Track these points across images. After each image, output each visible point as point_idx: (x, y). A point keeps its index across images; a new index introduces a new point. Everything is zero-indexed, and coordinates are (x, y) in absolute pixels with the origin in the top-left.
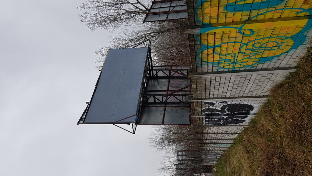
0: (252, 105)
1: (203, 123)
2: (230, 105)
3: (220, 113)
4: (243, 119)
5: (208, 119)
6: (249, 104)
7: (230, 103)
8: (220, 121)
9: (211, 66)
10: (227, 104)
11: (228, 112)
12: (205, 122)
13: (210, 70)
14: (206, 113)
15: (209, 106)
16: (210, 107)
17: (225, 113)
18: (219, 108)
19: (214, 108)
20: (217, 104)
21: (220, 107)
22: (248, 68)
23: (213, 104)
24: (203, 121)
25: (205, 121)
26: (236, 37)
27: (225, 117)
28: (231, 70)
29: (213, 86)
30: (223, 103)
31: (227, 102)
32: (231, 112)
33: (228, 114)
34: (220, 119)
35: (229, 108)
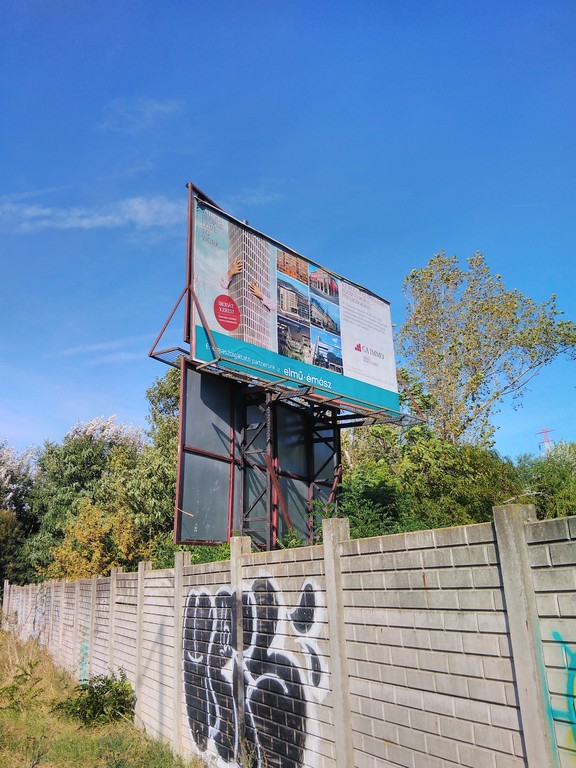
1: (197, 588)
2: (299, 693)
3: (250, 652)
4: (211, 743)
5: (219, 607)
7: (310, 692)
8: (203, 650)
11: (252, 683)
12: (198, 594)
14: (251, 596)
15: (288, 607)
16: (282, 613)
17: (248, 674)
18: (277, 646)
19: (281, 627)
21: (288, 656)
25: (204, 596)
27: (227, 672)
30: (309, 665)
31: (316, 680)
32: (255, 697)
33: (246, 683)
34: (216, 650)
35: (277, 688)
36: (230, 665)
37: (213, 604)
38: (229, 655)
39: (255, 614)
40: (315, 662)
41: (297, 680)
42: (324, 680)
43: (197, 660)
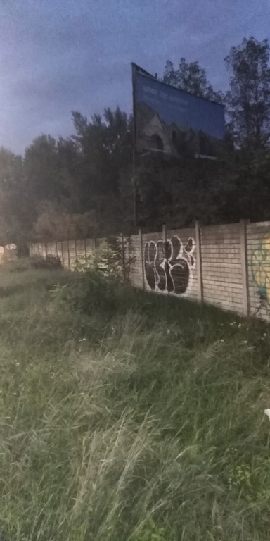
0: (187, 292)
1: (149, 241)
2: (187, 268)
3: (170, 259)
4: (157, 287)
5: (158, 246)
6: (189, 288)
7: (190, 268)
8: (152, 260)
9: (257, 242)
10: (188, 264)
12: (149, 243)
13: (249, 242)
14: (171, 243)
15: (184, 245)
16: (182, 247)
17: (170, 265)
19: (181, 251)
20: (190, 254)
21: (184, 258)
22: (250, 278)
23: (188, 250)
24: (153, 240)
25: (152, 243)
28: (249, 262)
29: (221, 246)
30: (190, 260)
31: (192, 264)
32: (172, 271)
33: (169, 267)
34: (157, 259)
35: (180, 267)
36: (163, 263)
37: (156, 245)
38: (162, 261)
39: (172, 247)
40: (192, 259)
41: (187, 265)
42: (195, 264)
43: (150, 263)
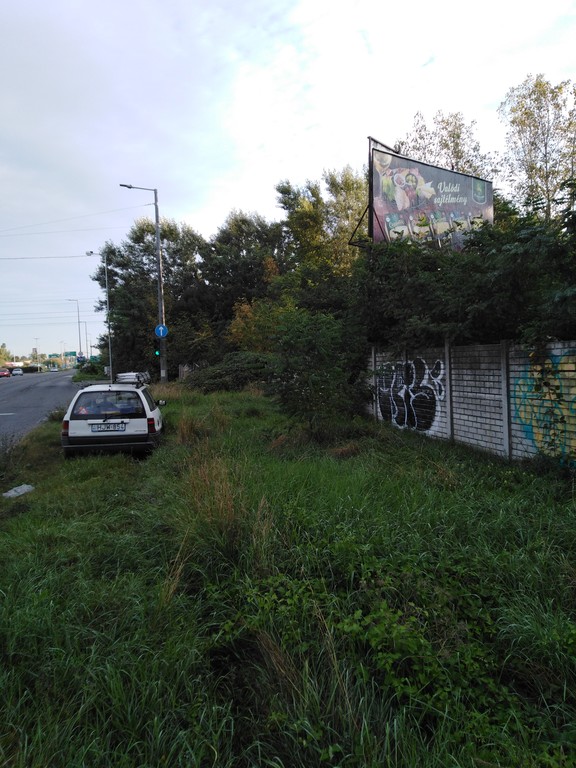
0: (432, 428)
1: (384, 362)
2: (433, 398)
3: (412, 386)
5: (396, 369)
6: (435, 423)
7: (437, 398)
8: (388, 386)
9: (522, 368)
11: (413, 396)
12: (385, 364)
13: (512, 368)
14: (413, 366)
15: (429, 369)
16: (427, 371)
17: (411, 394)
19: (426, 377)
20: (437, 380)
21: (429, 386)
22: (513, 414)
23: (436, 375)
24: (390, 361)
25: (388, 365)
26: (569, 394)
27: (402, 394)
28: (512, 394)
29: (477, 372)
31: (440, 394)
32: (414, 401)
33: (410, 397)
34: (395, 386)
35: (424, 397)
36: (403, 391)
38: (401, 388)
39: (414, 371)
40: (440, 387)
41: (433, 394)
42: (443, 393)
43: (385, 390)
